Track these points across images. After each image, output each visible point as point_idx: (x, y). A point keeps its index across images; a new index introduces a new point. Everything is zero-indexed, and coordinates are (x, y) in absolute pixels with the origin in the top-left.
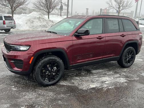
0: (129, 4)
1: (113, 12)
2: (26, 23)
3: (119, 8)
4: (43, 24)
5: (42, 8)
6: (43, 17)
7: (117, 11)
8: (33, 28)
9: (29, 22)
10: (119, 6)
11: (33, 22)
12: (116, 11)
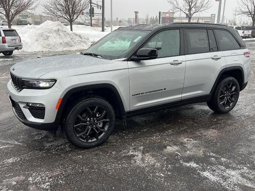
0: (205, 3)
1: (180, 17)
2: (37, 40)
3: (190, 10)
4: (66, 41)
5: (59, 13)
6: (64, 29)
7: (187, 15)
8: (49, 47)
9: (42, 38)
10: (190, 7)
11: (48, 37)
12: (185, 16)
